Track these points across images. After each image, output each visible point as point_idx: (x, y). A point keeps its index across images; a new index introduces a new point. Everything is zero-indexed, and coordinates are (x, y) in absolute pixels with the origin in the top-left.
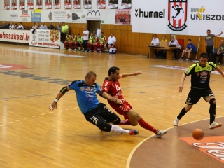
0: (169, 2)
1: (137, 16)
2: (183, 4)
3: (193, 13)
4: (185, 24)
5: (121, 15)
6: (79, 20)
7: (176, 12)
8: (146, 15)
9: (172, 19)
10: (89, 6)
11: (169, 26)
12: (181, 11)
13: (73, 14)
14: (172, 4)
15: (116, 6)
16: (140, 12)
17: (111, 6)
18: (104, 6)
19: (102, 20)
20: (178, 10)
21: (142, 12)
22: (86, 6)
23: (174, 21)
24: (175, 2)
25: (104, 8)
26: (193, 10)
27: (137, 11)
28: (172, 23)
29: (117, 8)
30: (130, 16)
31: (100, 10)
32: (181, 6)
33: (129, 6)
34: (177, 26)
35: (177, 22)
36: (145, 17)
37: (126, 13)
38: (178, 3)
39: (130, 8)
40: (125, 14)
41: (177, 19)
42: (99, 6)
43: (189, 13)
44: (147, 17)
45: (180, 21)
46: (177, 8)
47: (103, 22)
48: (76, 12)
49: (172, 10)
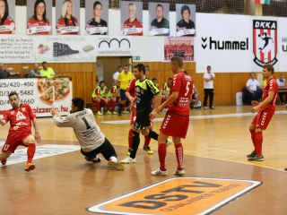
0: (254, 28)
1: (204, 47)
2: (272, 32)
3: (285, 44)
4: (275, 58)
5: (176, 46)
6: (75, 56)
7: (264, 42)
8: (221, 46)
9: (258, 51)
10: (103, 29)
11: (255, 60)
12: (270, 40)
13: (56, 45)
14: (258, 31)
15: (165, 31)
16: (211, 42)
17: (155, 31)
18: (139, 30)
19: (134, 55)
20: (267, 39)
21: (215, 42)
22: (93, 30)
23: (262, 55)
24: (261, 28)
25: (141, 34)
26: (284, 40)
27: (204, 40)
28: (259, 57)
29: (168, 35)
30: (192, 47)
31: (130, 38)
32: (269, 34)
33: (191, 31)
34: (266, 61)
35: (266, 56)
36: (219, 48)
37: (186, 43)
38: (266, 31)
39: (193, 35)
40: (183, 45)
41: (265, 51)
42: (127, 30)
43: (280, 44)
44: (222, 48)
45: (269, 53)
46: (264, 36)
47: (137, 58)
48: (63, 40)
49: (258, 39)
